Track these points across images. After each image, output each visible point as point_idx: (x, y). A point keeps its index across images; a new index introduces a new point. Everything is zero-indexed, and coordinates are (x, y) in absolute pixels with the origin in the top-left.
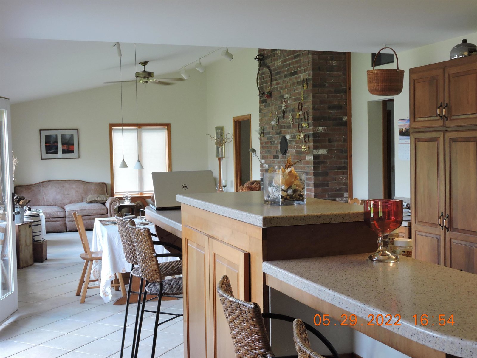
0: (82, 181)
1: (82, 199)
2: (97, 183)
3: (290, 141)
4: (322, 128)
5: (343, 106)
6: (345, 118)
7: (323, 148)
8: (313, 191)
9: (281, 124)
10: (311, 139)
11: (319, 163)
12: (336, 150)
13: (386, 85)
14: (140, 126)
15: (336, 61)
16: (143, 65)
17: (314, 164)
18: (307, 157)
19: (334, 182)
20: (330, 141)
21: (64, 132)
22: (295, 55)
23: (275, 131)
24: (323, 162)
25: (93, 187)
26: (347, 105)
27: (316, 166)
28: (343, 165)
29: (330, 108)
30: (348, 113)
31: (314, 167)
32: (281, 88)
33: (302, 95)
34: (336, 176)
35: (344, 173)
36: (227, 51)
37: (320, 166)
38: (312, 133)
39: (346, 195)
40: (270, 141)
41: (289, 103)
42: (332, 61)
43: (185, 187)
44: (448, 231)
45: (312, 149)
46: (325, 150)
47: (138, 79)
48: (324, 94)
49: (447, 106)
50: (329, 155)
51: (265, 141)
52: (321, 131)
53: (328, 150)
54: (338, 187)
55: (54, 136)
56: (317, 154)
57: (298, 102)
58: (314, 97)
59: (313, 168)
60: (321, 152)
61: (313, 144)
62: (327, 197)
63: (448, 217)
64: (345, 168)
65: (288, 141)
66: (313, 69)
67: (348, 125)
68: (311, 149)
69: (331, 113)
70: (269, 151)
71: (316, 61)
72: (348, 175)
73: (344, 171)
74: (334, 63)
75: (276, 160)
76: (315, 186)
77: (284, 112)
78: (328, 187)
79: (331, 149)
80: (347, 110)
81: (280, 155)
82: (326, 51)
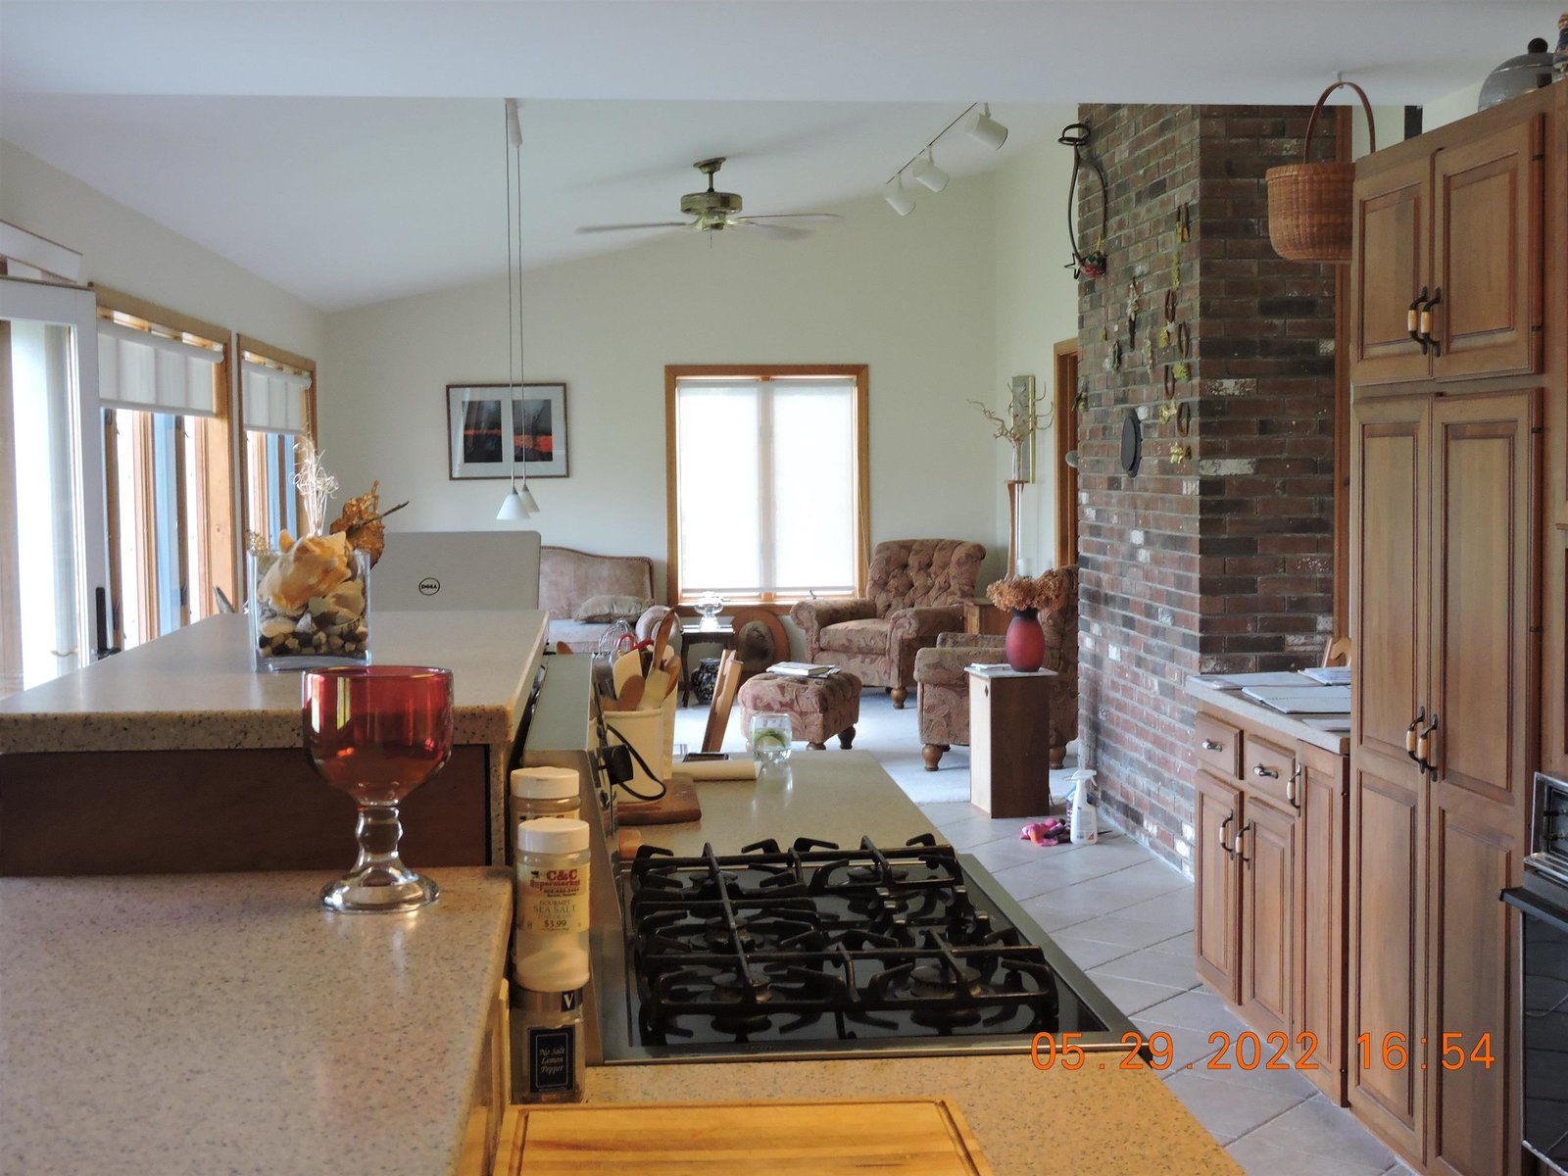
0: (573, 551)
1: (570, 611)
2: (620, 558)
3: (1147, 427)
4: (1236, 383)
5: (1321, 301)
6: (1328, 346)
7: (1236, 452)
8: (1197, 607)
9: (1126, 366)
10: (1195, 420)
11: (1220, 508)
12: (1288, 460)
13: (1323, 221)
14: (766, 372)
15: (1293, 138)
16: (707, 170)
17: (1201, 512)
18: (1185, 484)
19: (1276, 576)
20: (1264, 428)
21: (518, 394)
22: (1161, 121)
23: (1112, 392)
24: (1238, 506)
25: (605, 571)
26: (1334, 297)
27: (1210, 516)
28: (1315, 515)
29: (1267, 309)
30: (1338, 327)
31: (1201, 521)
32: (1128, 238)
33: (1174, 267)
34: (1288, 556)
35: (1318, 546)
36: (988, 115)
37: (1227, 517)
38: (1196, 398)
39: (1323, 623)
40: (1101, 425)
41: (1146, 293)
42: (1281, 140)
43: (427, 587)
44: (1435, 780)
45: (1199, 458)
46: (1246, 461)
47: (690, 218)
48: (1247, 261)
49: (1437, 300)
50: (1263, 478)
51: (1092, 425)
52: (1230, 392)
53: (1260, 461)
54: (1294, 596)
55: (493, 407)
56: (1214, 474)
57: (1167, 289)
58: (1206, 269)
59: (1198, 524)
60: (1232, 467)
61: (1198, 438)
62: (1249, 628)
63: (1434, 727)
64: (1324, 526)
65: (1141, 426)
66: (1206, 171)
67: (1337, 372)
68: (1196, 456)
69: (1271, 327)
70: (1098, 461)
71: (1216, 142)
72: (1332, 551)
73: (1319, 536)
74: (1288, 146)
75: (1113, 492)
76: (1206, 587)
77: (1133, 326)
78: (1254, 595)
79: (1268, 457)
80: (1334, 317)
81: (1124, 477)
82: (1258, 106)
